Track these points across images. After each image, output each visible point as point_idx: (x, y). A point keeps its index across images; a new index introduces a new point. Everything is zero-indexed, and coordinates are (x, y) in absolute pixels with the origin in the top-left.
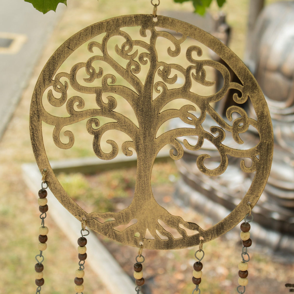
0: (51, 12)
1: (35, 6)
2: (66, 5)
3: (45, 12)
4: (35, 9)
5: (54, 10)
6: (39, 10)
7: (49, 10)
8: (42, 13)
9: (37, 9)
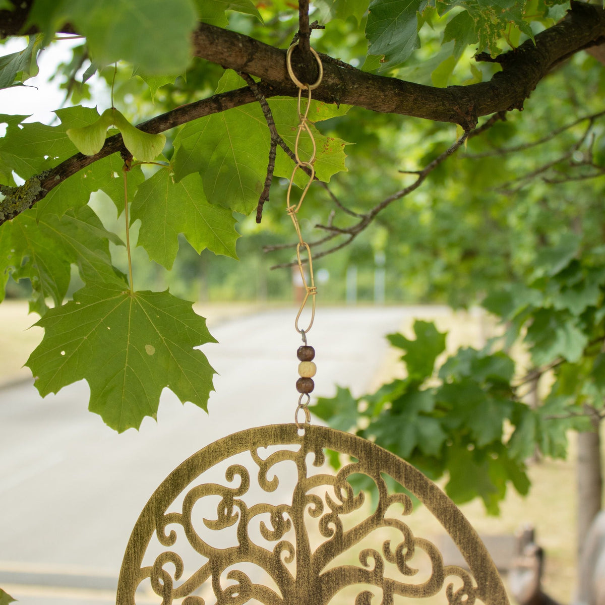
0: (131, 431)
1: (105, 420)
2: (156, 419)
3: (121, 430)
4: (106, 424)
5: (137, 427)
6: (112, 427)
7: (129, 428)
8: (116, 432)
9: (108, 425)
